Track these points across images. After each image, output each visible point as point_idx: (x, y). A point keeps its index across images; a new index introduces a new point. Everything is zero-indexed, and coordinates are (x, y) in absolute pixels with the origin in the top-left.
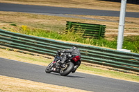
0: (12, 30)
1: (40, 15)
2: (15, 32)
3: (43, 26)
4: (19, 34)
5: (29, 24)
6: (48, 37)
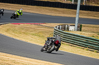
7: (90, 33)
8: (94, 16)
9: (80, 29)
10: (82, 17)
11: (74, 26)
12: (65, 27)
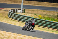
0: (35, 17)
1: (46, 11)
2: (36, 18)
3: (48, 15)
4: (38, 19)
5: (42, 14)
6: (50, 20)
7: (29, 14)
8: (32, 4)
9: (24, 11)
10: (25, 4)
11: (20, 10)
12: (15, 10)
